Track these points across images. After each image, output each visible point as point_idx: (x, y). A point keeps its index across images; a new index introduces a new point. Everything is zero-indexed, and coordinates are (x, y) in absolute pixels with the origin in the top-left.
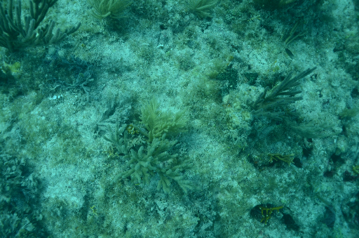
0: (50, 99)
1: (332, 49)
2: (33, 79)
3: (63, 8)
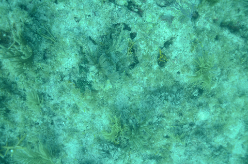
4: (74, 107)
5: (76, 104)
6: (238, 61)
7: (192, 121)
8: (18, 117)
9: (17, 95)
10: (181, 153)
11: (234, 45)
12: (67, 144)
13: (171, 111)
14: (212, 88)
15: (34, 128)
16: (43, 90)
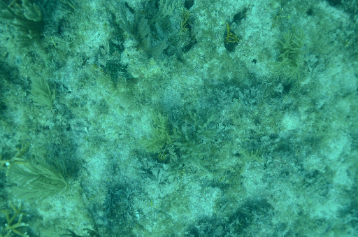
0: (139, 218)
2: (123, 232)
4: (101, 105)
5: (104, 100)
6: (341, 45)
7: (274, 132)
8: (19, 116)
9: (18, 85)
10: (259, 180)
11: (335, 22)
12: (90, 159)
13: (244, 116)
14: (303, 83)
15: (41, 135)
16: (57, 78)
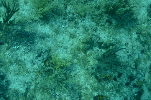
0: (14, 48)
1: (135, 33)
2: (7, 39)
3: (21, 7)
5: (76, 37)
